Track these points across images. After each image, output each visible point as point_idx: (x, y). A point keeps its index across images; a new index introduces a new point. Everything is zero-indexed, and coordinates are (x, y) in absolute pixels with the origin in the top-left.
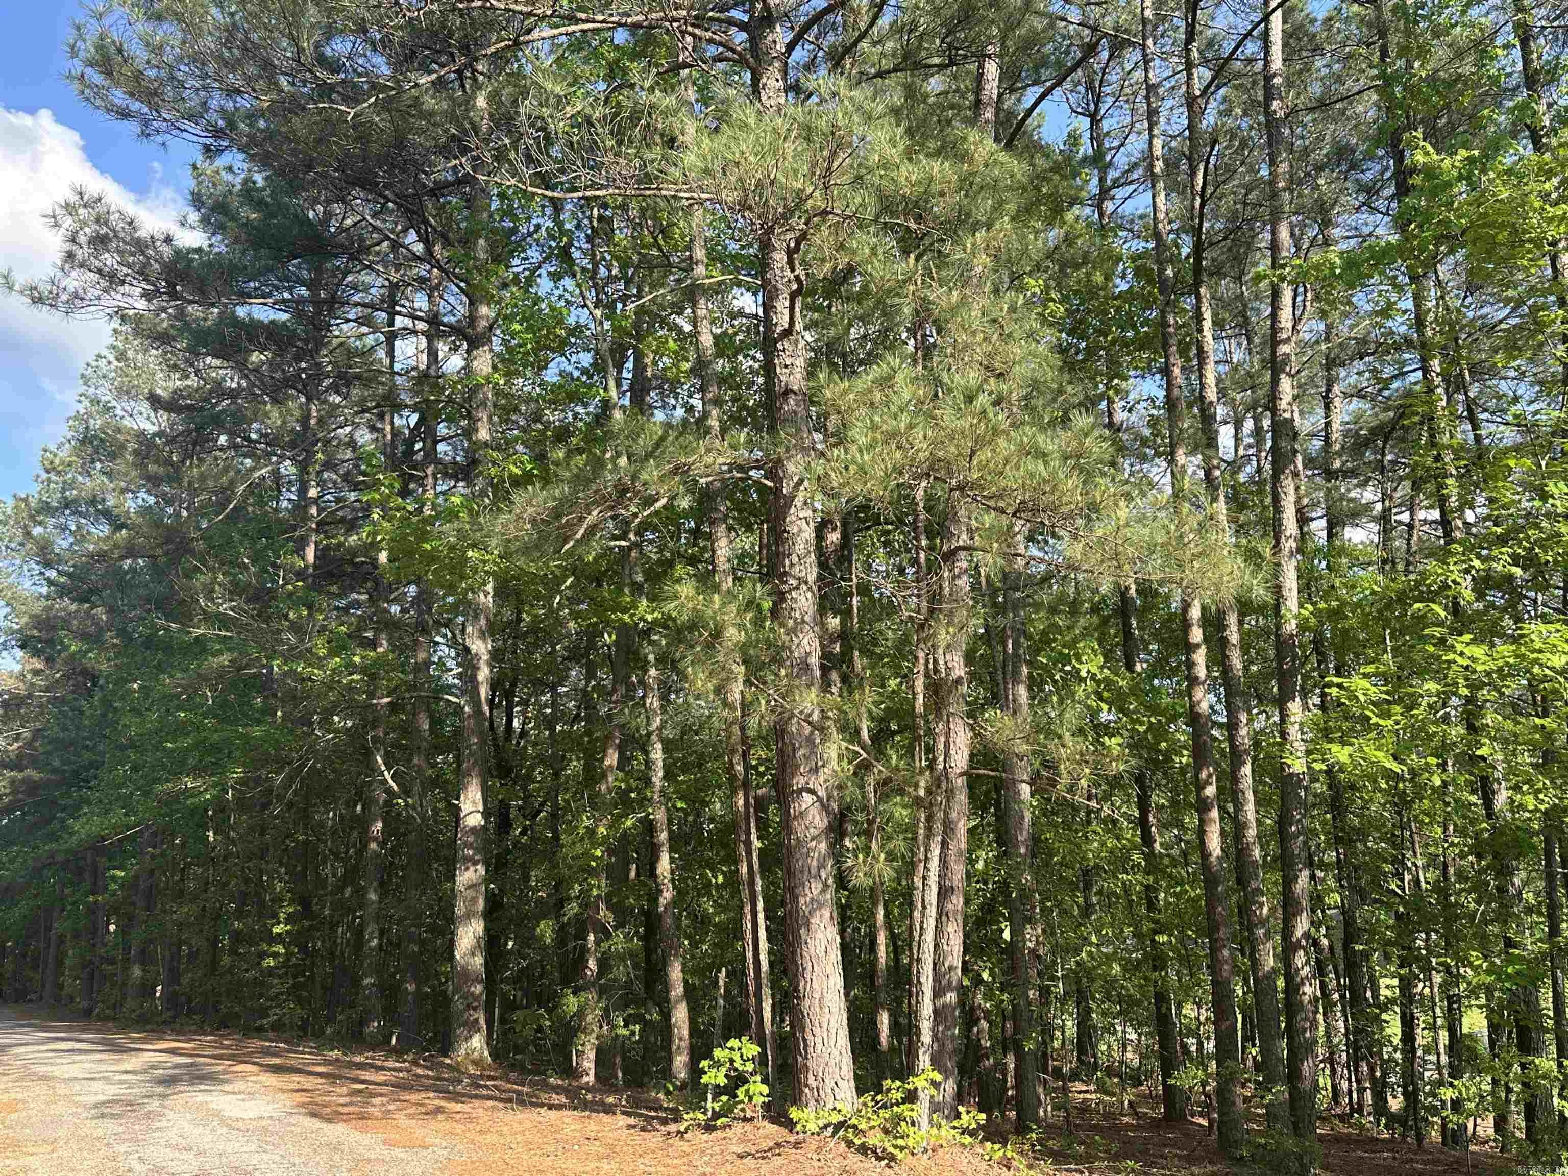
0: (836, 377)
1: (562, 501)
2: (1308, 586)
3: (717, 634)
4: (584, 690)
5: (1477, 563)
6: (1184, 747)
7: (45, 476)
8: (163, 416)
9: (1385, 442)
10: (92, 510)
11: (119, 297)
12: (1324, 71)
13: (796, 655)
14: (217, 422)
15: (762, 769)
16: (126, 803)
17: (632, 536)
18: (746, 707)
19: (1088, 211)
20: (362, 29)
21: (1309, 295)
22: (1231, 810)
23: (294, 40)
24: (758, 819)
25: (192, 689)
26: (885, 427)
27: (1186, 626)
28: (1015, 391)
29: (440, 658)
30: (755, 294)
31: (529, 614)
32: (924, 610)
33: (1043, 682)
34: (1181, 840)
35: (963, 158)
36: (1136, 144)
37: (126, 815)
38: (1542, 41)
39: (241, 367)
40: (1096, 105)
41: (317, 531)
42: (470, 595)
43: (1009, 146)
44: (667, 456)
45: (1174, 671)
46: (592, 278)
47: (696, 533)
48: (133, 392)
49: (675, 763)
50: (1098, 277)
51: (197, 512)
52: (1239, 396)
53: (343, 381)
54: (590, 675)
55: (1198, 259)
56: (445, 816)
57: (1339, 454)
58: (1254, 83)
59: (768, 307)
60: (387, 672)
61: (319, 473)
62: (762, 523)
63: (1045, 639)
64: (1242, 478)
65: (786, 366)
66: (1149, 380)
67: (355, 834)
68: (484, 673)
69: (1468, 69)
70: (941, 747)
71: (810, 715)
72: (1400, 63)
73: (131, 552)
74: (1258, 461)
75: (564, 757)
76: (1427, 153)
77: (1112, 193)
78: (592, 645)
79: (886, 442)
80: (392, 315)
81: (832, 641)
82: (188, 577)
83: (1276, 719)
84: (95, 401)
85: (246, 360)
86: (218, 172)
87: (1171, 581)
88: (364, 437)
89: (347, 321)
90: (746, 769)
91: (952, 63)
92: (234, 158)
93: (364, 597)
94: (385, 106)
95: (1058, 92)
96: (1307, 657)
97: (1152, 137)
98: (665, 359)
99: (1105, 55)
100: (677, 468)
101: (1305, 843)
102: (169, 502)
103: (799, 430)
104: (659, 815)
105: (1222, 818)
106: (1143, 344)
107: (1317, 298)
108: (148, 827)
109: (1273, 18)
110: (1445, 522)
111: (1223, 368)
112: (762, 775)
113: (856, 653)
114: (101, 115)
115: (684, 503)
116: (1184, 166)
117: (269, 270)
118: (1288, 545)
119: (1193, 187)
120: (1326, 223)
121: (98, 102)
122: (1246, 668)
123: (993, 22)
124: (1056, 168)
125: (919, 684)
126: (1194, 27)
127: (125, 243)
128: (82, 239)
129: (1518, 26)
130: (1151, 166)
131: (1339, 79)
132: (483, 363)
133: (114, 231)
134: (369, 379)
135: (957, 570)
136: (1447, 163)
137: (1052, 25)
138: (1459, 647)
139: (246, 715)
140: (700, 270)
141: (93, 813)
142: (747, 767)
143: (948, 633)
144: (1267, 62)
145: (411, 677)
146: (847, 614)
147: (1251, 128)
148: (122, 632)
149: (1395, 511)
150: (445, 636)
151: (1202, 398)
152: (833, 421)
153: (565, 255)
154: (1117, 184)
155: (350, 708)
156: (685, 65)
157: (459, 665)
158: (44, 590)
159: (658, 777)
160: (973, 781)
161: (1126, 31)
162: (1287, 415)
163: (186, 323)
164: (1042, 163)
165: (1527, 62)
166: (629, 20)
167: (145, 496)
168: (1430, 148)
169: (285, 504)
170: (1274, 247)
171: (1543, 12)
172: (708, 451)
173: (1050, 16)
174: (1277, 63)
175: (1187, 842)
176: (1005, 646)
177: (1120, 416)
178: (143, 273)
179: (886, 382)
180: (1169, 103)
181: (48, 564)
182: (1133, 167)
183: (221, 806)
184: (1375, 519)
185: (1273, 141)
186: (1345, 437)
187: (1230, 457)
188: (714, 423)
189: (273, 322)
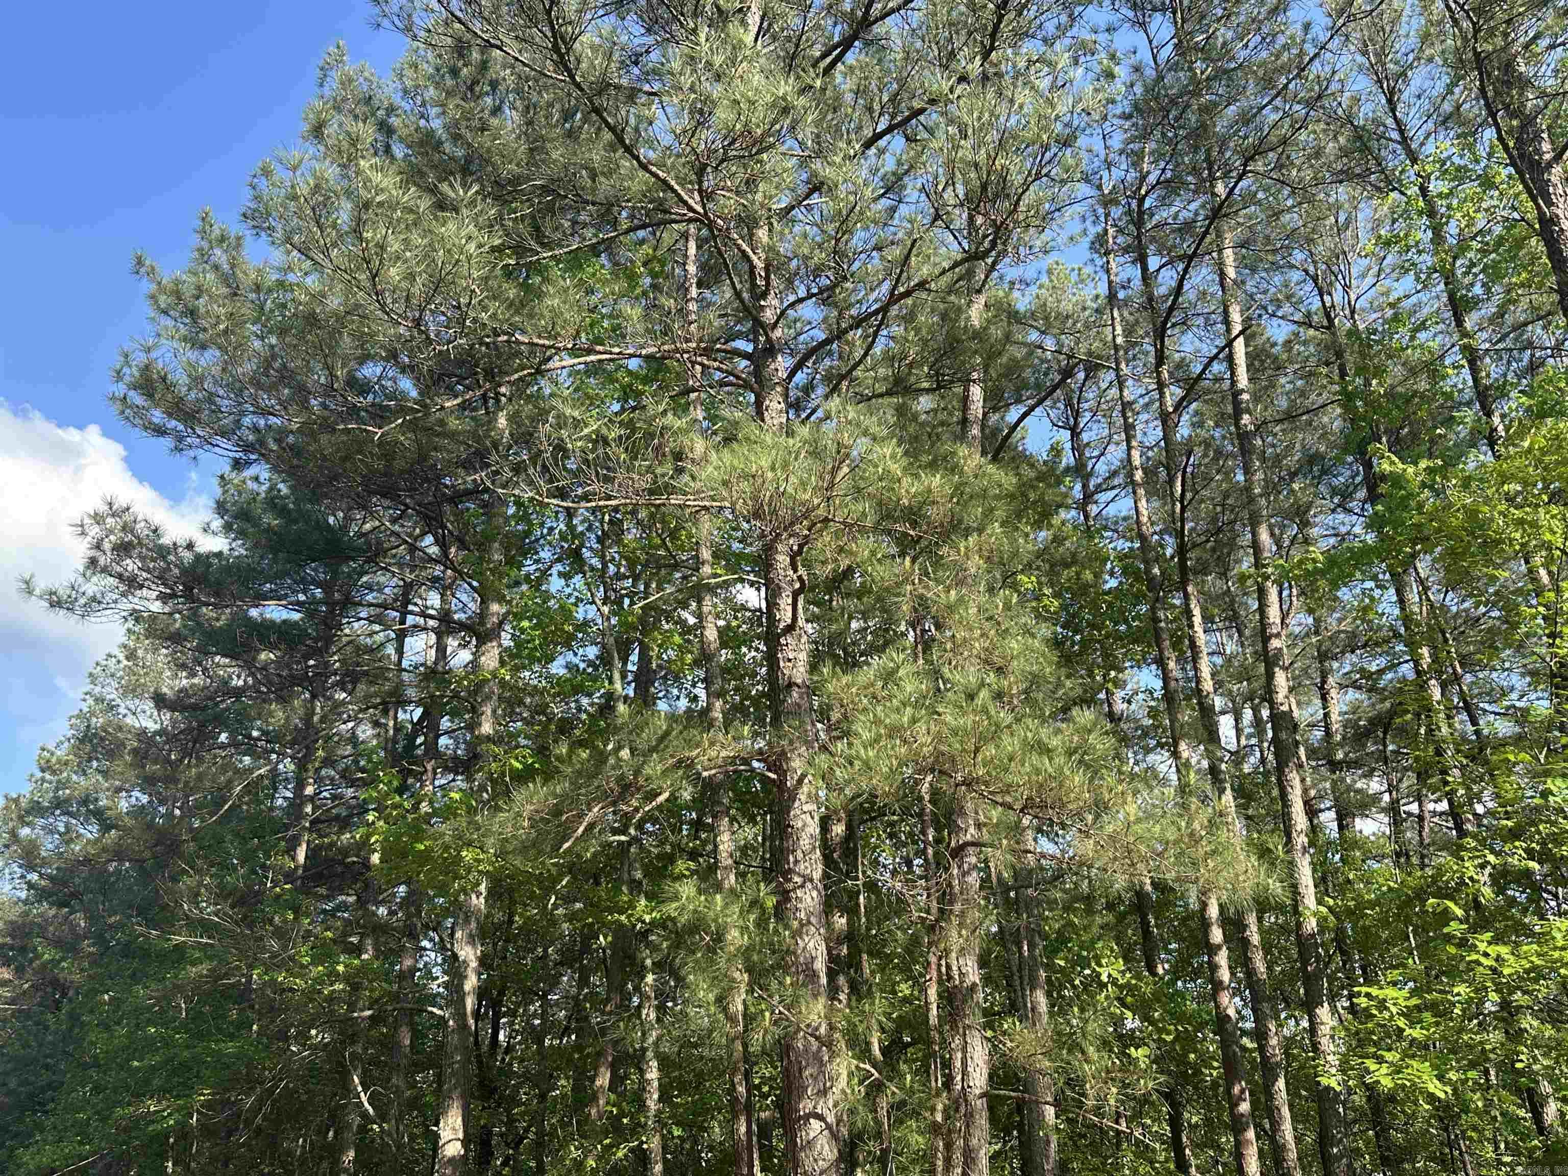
0: (838, 669)
1: (564, 797)
2: (1324, 879)
3: (719, 938)
4: (576, 998)
5: (1491, 858)
6: (1213, 1058)
7: (39, 775)
8: (167, 716)
9: (1385, 733)
10: (83, 810)
11: (136, 600)
12: (1289, 387)
13: (802, 960)
14: (220, 721)
15: (766, 1089)
16: (82, 1129)
17: (632, 831)
18: (749, 1018)
19: (1073, 513)
20: (393, 355)
21: (1295, 591)
22: (1267, 1126)
23: (330, 369)
24: (761, 1147)
25: (165, 999)
26: (888, 721)
27: (1205, 925)
28: (1014, 684)
29: (426, 964)
30: (758, 589)
31: (521, 915)
32: (934, 911)
33: (1062, 987)
34: (1217, 1162)
35: (953, 470)
36: (1116, 454)
37: (81, 1143)
38: (1487, 360)
39: (249, 666)
40: (1076, 419)
41: (310, 830)
42: (462, 897)
43: (995, 459)
44: (670, 750)
45: (1196, 974)
46: (602, 577)
47: (697, 825)
48: (139, 690)
49: (671, 1083)
50: (1088, 576)
51: (188, 812)
52: (1235, 687)
53: (350, 679)
54: (583, 981)
55: (1183, 560)
56: (421, 1144)
57: (1341, 745)
58: (1223, 398)
59: (772, 604)
60: (371, 982)
61: (317, 770)
62: (765, 813)
63: (1062, 940)
64: (1247, 768)
65: (790, 660)
66: (1145, 671)
67: (325, 1164)
68: (471, 983)
69: (1423, 385)
70: (958, 1064)
71: (817, 1029)
72: (1359, 381)
73: (119, 854)
74: (1262, 752)
75: (551, 1076)
76: (1393, 463)
77: (1096, 497)
78: (586, 948)
79: (890, 737)
80: (404, 614)
81: (839, 942)
82: (175, 879)
83: (1305, 1024)
84: (99, 700)
85: (254, 659)
86: (244, 482)
87: (1187, 880)
88: (366, 732)
89: (360, 619)
90: (748, 1091)
91: (939, 387)
92: (262, 471)
93: (351, 899)
94: (412, 426)
95: (1038, 411)
96: (1330, 957)
97: (1129, 448)
98: (670, 652)
99: (1081, 375)
100: (680, 761)
101: (1350, 1166)
102: (162, 802)
103: (802, 723)
104: (654, 1144)
105: (1258, 1137)
106: (1135, 637)
107: (1302, 593)
108: (102, 1157)
109: (1235, 344)
110: (1454, 813)
111: (1219, 660)
112: (765, 1096)
113: (865, 957)
114: (138, 433)
115: (686, 795)
116: (1163, 473)
117: (288, 574)
118: (1300, 841)
119: (1172, 494)
120: (1305, 524)
121: (137, 421)
122: (1269, 968)
123: (976, 352)
124: (1041, 477)
125: (932, 993)
126: (1162, 351)
127: (148, 549)
128: (107, 546)
129: (1465, 349)
130: (1130, 475)
131: (1303, 394)
132: (490, 659)
133: (138, 538)
134: (376, 675)
135: (966, 866)
136: (1411, 470)
137: (1030, 354)
138: (1482, 947)
139: (219, 1030)
140: (707, 570)
141: (44, 1141)
142: (750, 1088)
143: (960, 936)
144: (1233, 383)
145: (396, 987)
146: (851, 911)
147: (1224, 437)
148: (100, 939)
149: (1402, 802)
150: (431, 940)
151: (1199, 691)
152: (835, 716)
153: (575, 557)
154: (1099, 489)
155: (328, 1020)
156: (694, 390)
157: (445, 972)
158: (23, 895)
159: (652, 1102)
160: (993, 1102)
161: (1099, 357)
162: (1285, 708)
163: (198, 624)
164: (1028, 473)
165: (1475, 380)
166: (644, 352)
167: (139, 794)
168: (1394, 458)
169: (280, 802)
170: (1256, 546)
171: (1485, 335)
172: (712, 744)
173: (1029, 345)
174: (1243, 381)
175: (1225, 1165)
176: (1020, 948)
177: (1120, 706)
178: (162, 578)
179: (889, 676)
180: (1144, 417)
181: (31, 868)
182: (1114, 474)
183: (183, 1132)
184: (1383, 810)
185: (1246, 451)
186: (1345, 727)
187: (1233, 747)
188: (717, 714)
189: (284, 622)
